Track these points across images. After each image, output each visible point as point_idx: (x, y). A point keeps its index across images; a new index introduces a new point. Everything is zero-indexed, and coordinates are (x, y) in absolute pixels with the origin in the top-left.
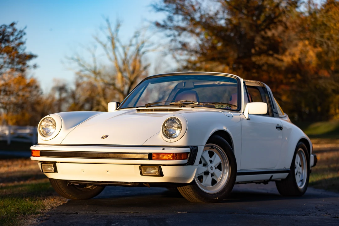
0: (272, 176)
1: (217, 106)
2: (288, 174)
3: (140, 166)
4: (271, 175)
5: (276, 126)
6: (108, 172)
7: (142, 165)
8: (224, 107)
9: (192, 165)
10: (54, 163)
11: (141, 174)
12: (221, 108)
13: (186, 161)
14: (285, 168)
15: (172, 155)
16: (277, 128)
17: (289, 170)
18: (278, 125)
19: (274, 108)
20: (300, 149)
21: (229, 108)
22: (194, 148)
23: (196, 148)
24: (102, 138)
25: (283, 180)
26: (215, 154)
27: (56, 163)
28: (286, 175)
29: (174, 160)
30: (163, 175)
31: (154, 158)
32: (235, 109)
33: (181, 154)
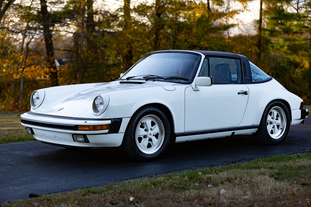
0: (234, 133)
1: (173, 80)
2: (257, 129)
4: (232, 132)
6: (56, 137)
7: (73, 135)
8: (178, 81)
9: (116, 133)
11: (74, 141)
12: (176, 81)
13: (107, 131)
14: (253, 125)
15: (93, 127)
16: (239, 93)
17: (259, 126)
18: (242, 91)
19: (245, 75)
20: (275, 107)
23: (119, 120)
24: (59, 110)
27: (33, 129)
28: (254, 130)
29: (94, 131)
30: (89, 142)
31: (79, 129)
32: (188, 82)
33: (102, 126)
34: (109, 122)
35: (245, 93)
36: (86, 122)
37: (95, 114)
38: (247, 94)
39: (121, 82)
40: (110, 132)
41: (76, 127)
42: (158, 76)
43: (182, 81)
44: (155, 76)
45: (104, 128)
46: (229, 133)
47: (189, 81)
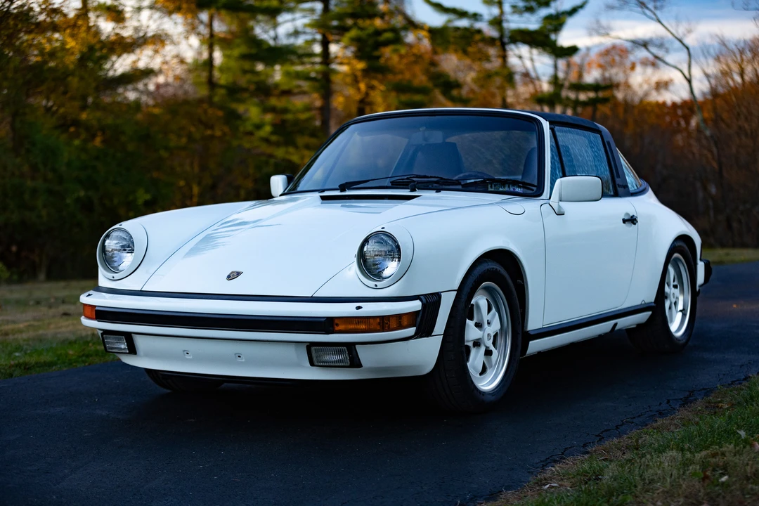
0: (616, 325)
1: (491, 187)
2: (650, 313)
3: (307, 346)
4: (613, 322)
5: (623, 217)
6: (239, 357)
7: (310, 346)
8: (506, 189)
9: (428, 337)
10: (128, 337)
11: (312, 364)
12: (500, 190)
13: (411, 331)
14: (643, 302)
15: (378, 320)
16: (624, 221)
17: (653, 304)
18: (627, 214)
19: (618, 176)
20: (676, 255)
22: (431, 299)
23: (435, 298)
24: (229, 278)
25: (639, 326)
27: (133, 335)
29: (383, 332)
30: (359, 365)
31: (337, 328)
32: (531, 192)
33: (399, 317)
34: (416, 305)
35: (632, 220)
36: (359, 308)
38: (635, 223)
39: (323, 198)
40: (418, 335)
41: (328, 325)
42: (442, 178)
43: (518, 190)
44: (431, 177)
45: (405, 322)
47: (533, 190)
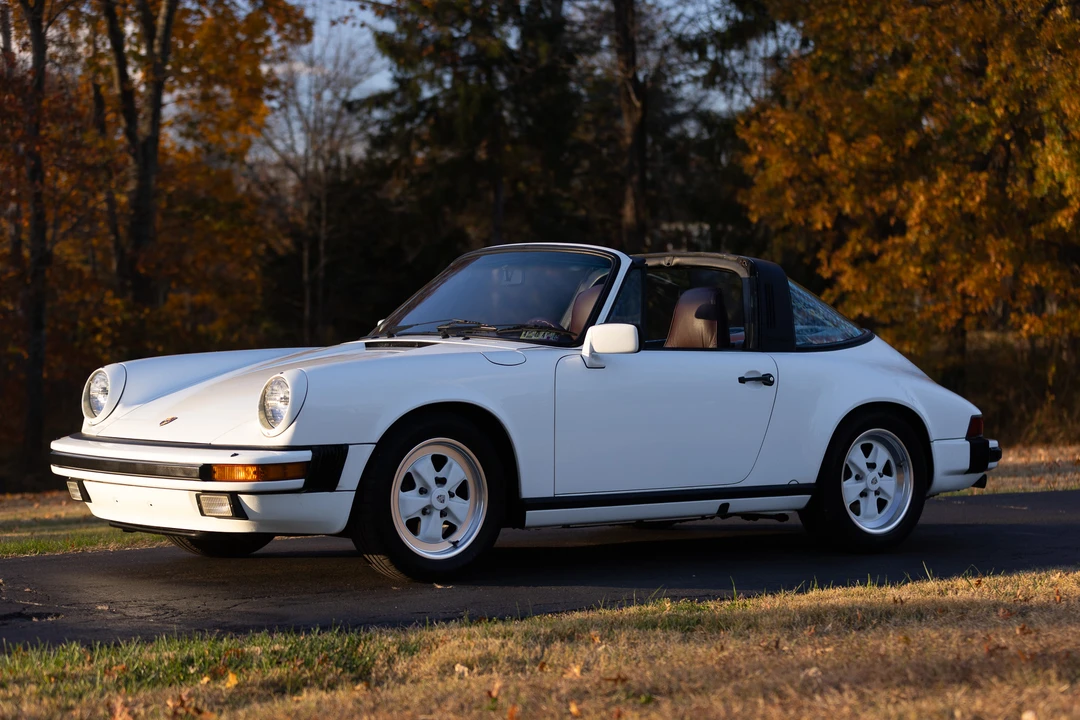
0: (726, 506)
1: (525, 335)
2: (807, 497)
3: (196, 496)
4: (719, 501)
5: (744, 375)
6: (151, 505)
7: (199, 494)
8: (540, 337)
9: (331, 492)
10: (80, 482)
11: (202, 514)
12: (533, 338)
13: (299, 483)
14: (794, 482)
15: (255, 468)
16: (742, 380)
17: (815, 486)
18: (755, 371)
19: (771, 324)
21: (551, 339)
22: (328, 451)
24: (162, 423)
26: (450, 460)
27: (84, 482)
28: (802, 500)
29: (259, 481)
30: (245, 517)
31: (215, 476)
33: (284, 466)
34: (307, 456)
35: (766, 380)
36: (236, 455)
37: (266, 431)
38: (771, 383)
40: (307, 489)
41: (207, 472)
45: (291, 473)
46: (711, 506)
47: (572, 339)
